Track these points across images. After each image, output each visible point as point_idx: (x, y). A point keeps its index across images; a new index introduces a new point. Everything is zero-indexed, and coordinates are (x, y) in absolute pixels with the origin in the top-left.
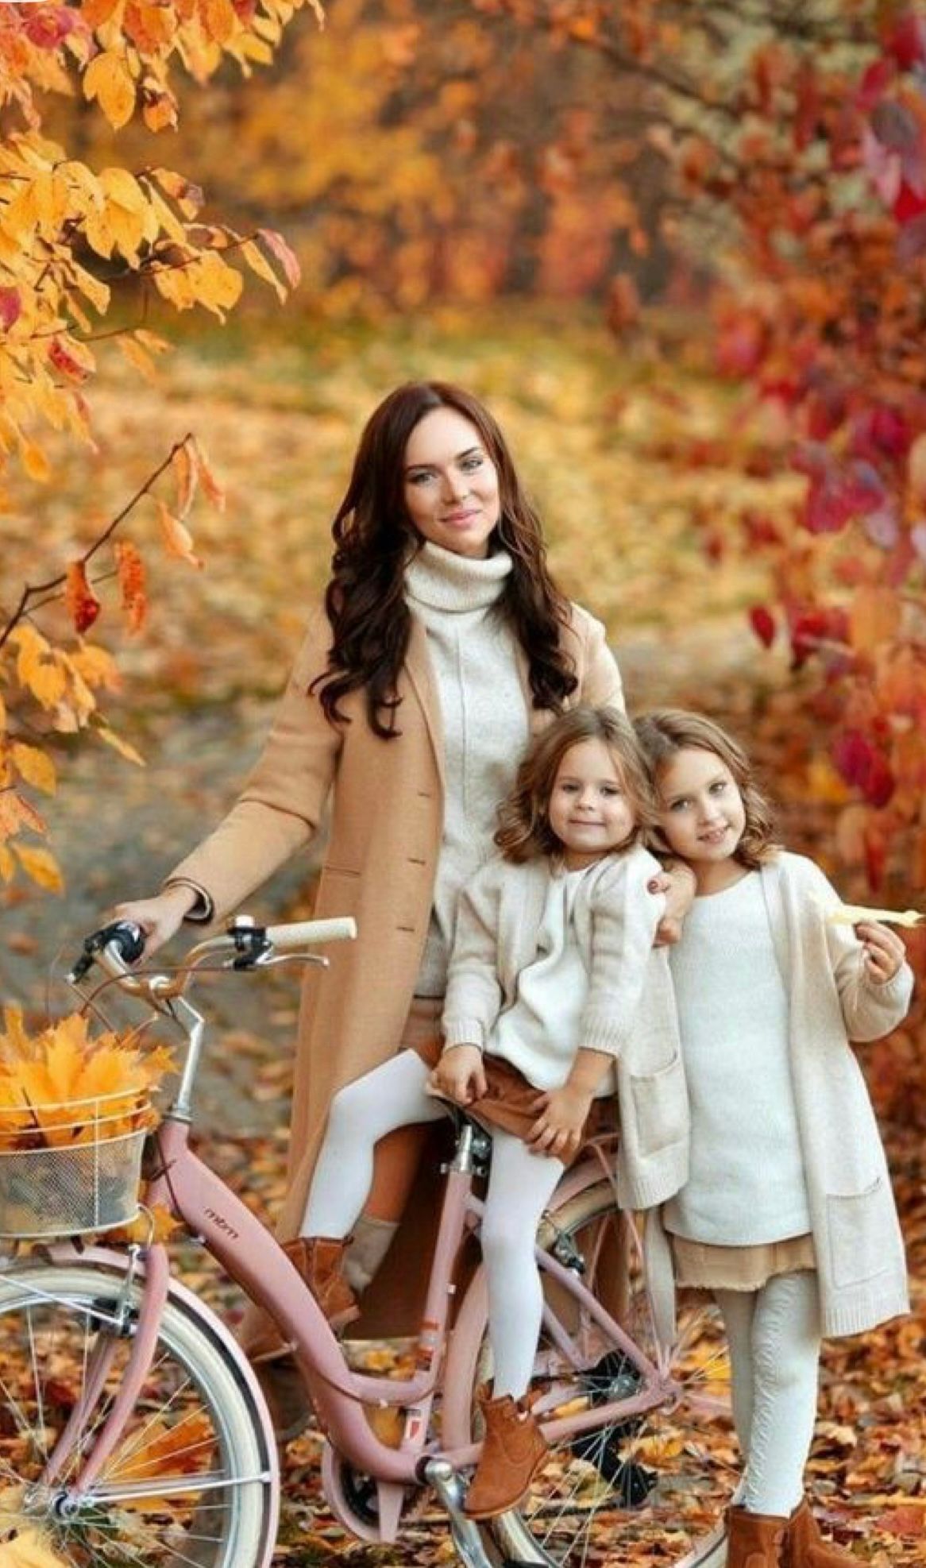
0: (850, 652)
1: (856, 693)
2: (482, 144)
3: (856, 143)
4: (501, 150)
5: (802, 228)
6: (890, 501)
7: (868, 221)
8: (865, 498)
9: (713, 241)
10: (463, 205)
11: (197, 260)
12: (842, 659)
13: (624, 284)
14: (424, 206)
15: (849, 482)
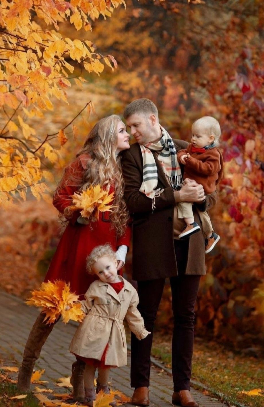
0: (232, 188)
1: (233, 197)
2: (151, 75)
3: (234, 75)
4: (155, 77)
5: (221, 94)
6: (241, 155)
7: (236, 93)
8: (236, 154)
9: (202, 97)
10: (146, 88)
11: (94, 61)
12: (231, 190)
13: (182, 106)
14: (138, 89)
15: (232, 150)
